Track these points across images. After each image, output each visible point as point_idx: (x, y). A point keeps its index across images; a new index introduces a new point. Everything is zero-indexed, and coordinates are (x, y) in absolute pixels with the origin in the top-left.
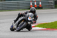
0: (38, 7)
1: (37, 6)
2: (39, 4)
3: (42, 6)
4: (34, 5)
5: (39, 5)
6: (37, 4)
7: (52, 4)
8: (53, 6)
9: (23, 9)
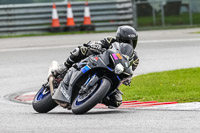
0: (78, 25)
1: (76, 23)
2: (82, 16)
3: (93, 22)
4: (65, 17)
5: (82, 19)
6: (75, 17)
7: (126, 14)
8: (131, 22)
9: (28, 33)
